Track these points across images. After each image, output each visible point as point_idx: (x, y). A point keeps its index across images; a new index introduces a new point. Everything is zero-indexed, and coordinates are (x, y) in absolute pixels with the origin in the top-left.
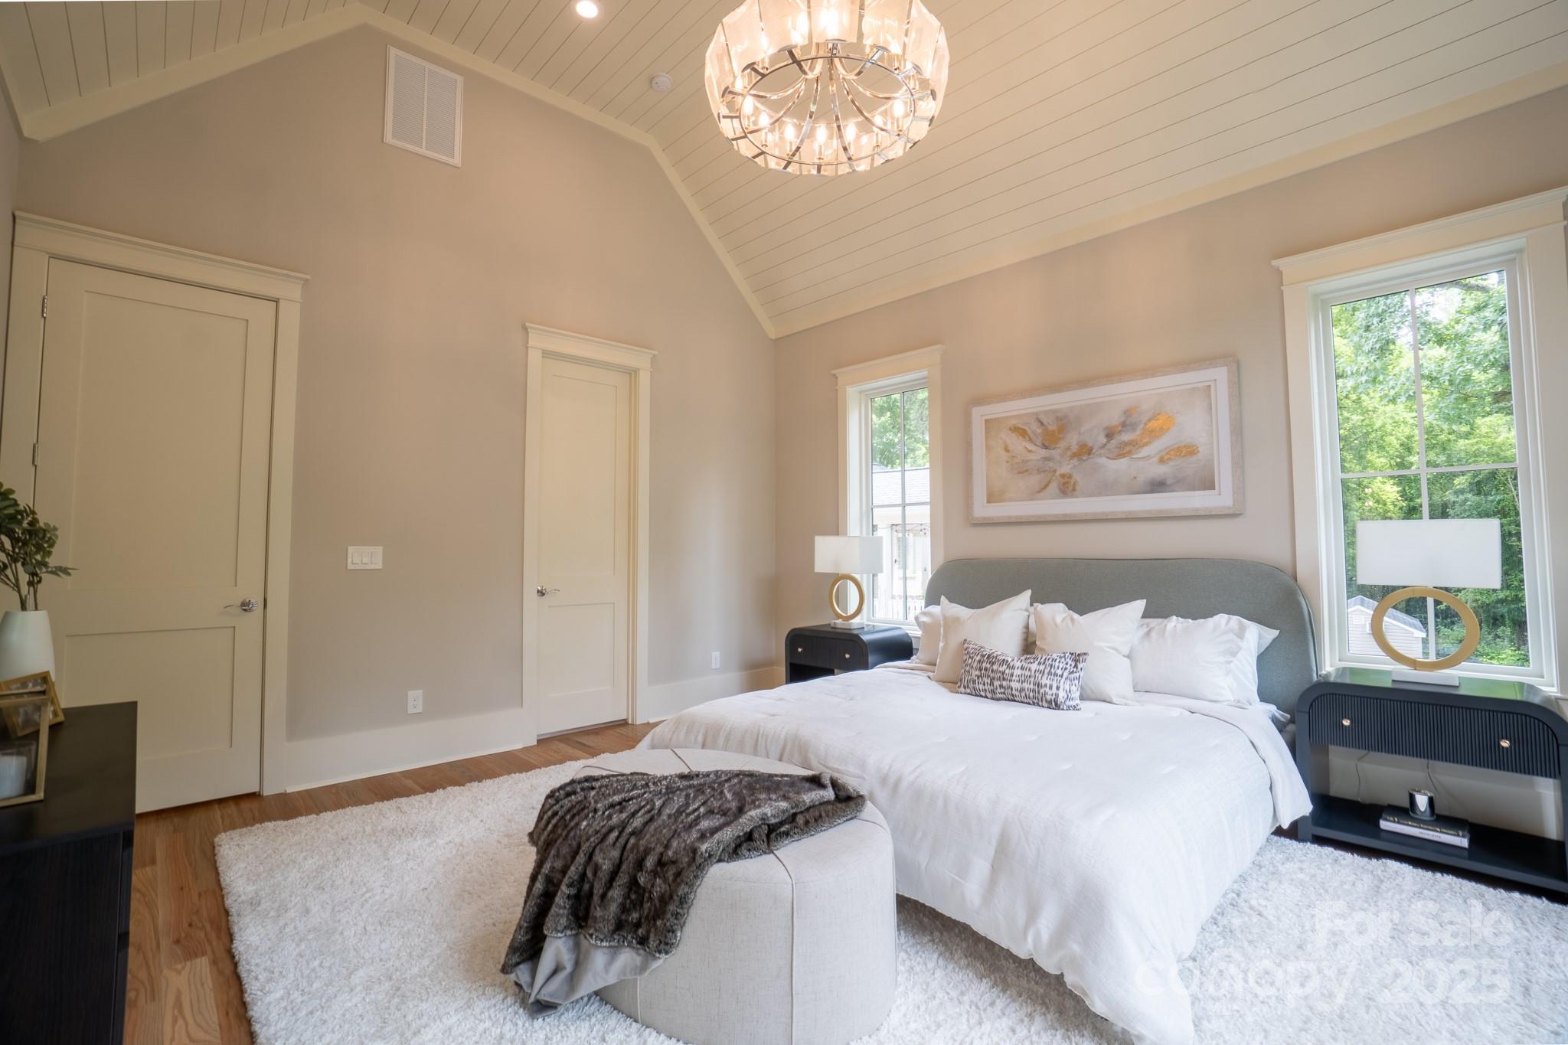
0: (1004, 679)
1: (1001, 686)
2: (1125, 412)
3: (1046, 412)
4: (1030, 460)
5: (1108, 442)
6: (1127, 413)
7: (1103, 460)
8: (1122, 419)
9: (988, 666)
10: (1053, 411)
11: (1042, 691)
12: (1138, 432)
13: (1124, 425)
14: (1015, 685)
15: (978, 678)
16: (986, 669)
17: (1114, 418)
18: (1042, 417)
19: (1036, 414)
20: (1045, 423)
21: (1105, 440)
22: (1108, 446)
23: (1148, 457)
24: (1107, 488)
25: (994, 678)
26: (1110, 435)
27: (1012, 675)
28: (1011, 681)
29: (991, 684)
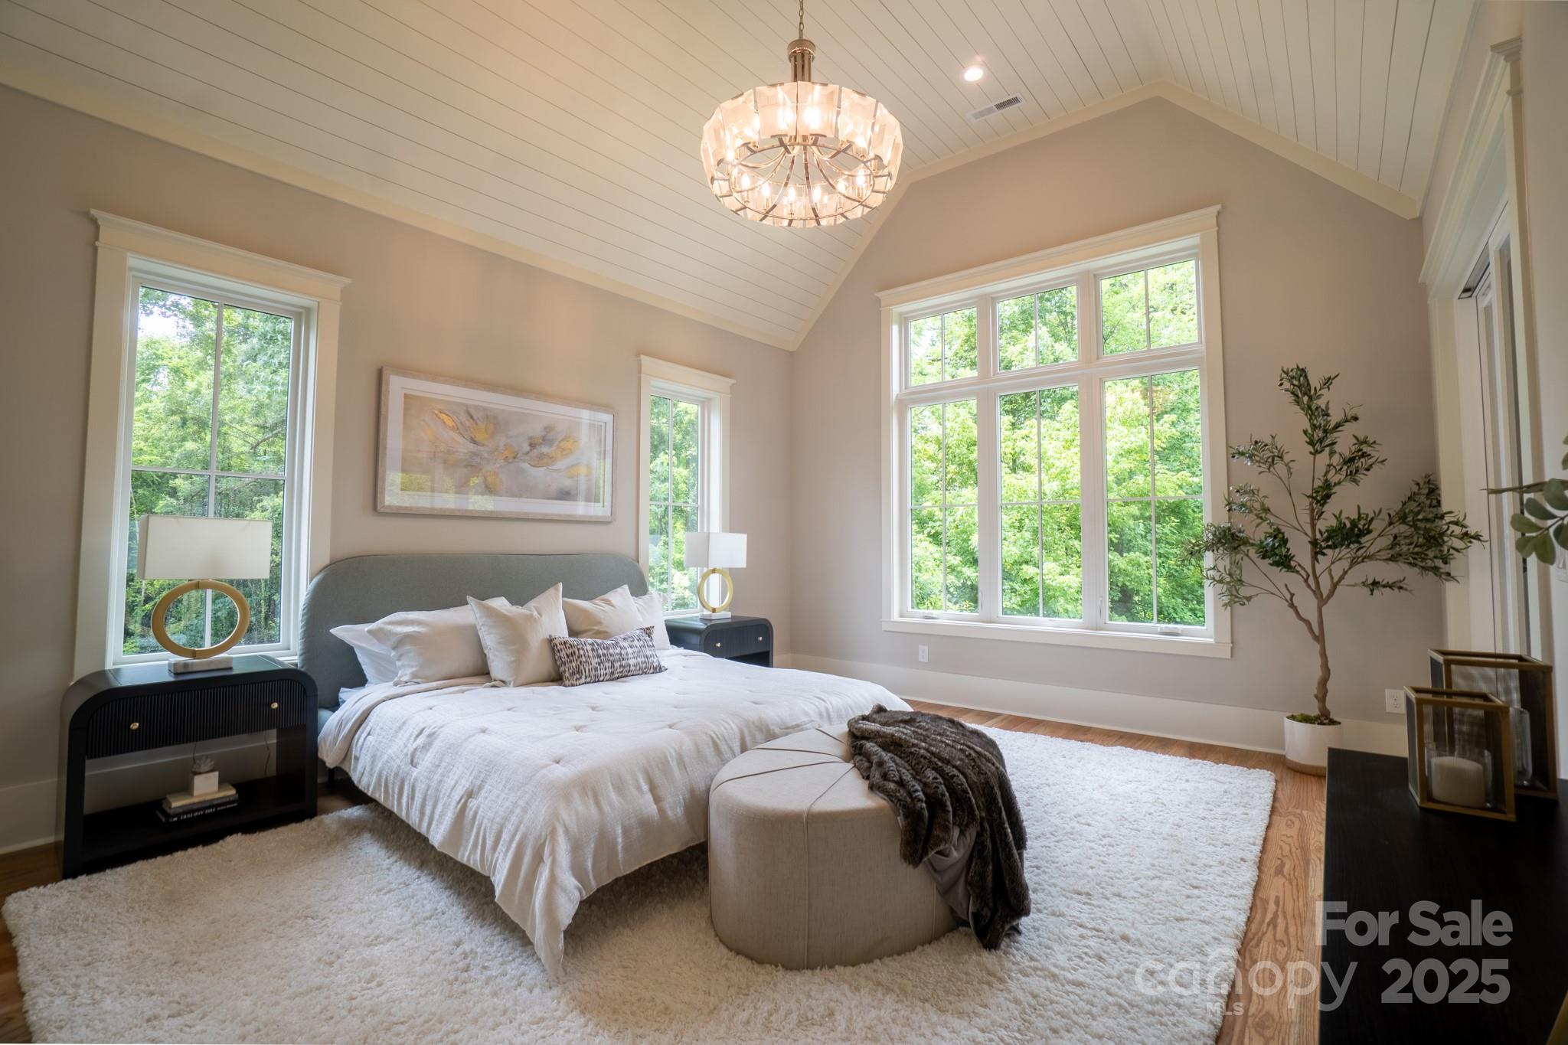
0: (623, 659)
1: (621, 666)
2: (546, 428)
3: (476, 407)
4: (457, 451)
5: (531, 450)
6: (548, 429)
7: (525, 466)
8: (543, 434)
9: (605, 652)
10: (485, 409)
11: (650, 661)
12: (554, 448)
13: (544, 438)
14: (632, 662)
15: (599, 664)
16: (604, 655)
17: (537, 431)
18: (472, 411)
19: (466, 406)
20: (475, 417)
21: (528, 448)
22: (531, 454)
23: (559, 470)
24: (525, 491)
25: (614, 661)
26: (532, 446)
27: (627, 654)
28: (628, 659)
29: (613, 666)
